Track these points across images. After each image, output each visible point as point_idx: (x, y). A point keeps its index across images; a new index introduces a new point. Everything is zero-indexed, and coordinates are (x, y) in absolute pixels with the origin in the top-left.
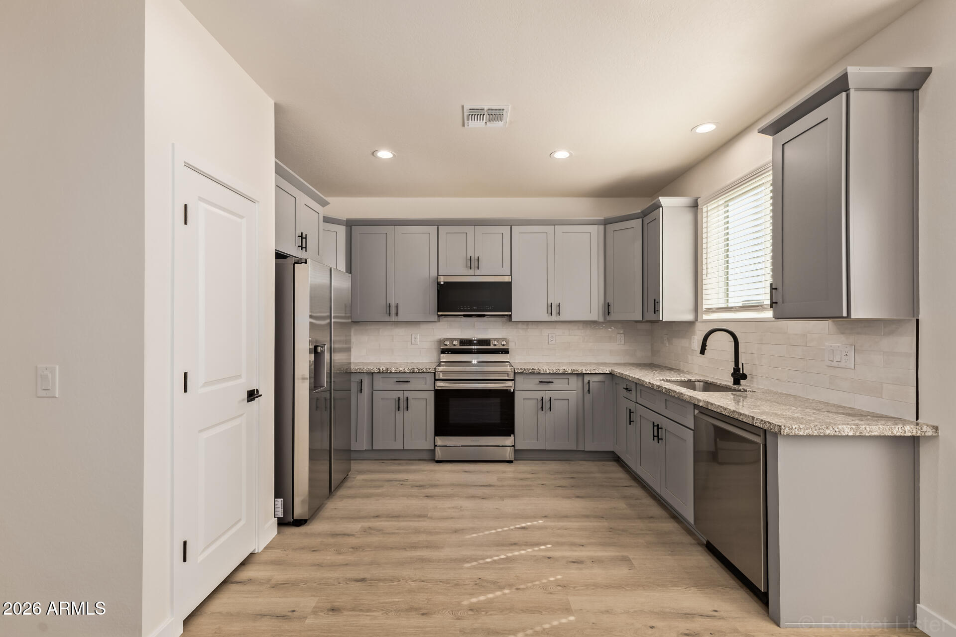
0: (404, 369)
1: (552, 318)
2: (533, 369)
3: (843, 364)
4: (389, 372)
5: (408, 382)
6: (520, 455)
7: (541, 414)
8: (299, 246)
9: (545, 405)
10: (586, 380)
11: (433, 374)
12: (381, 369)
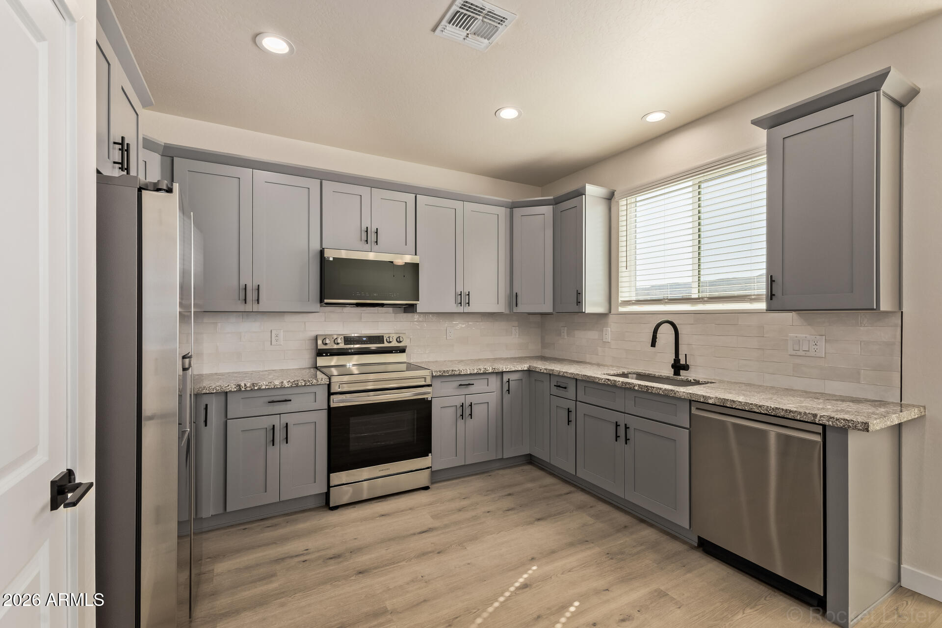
0: (282, 382)
1: (460, 309)
2: (453, 371)
3: (812, 353)
4: (256, 388)
5: (286, 401)
6: (438, 477)
7: (461, 422)
8: (115, 163)
9: (465, 412)
10: (505, 378)
11: (327, 386)
12: (243, 385)
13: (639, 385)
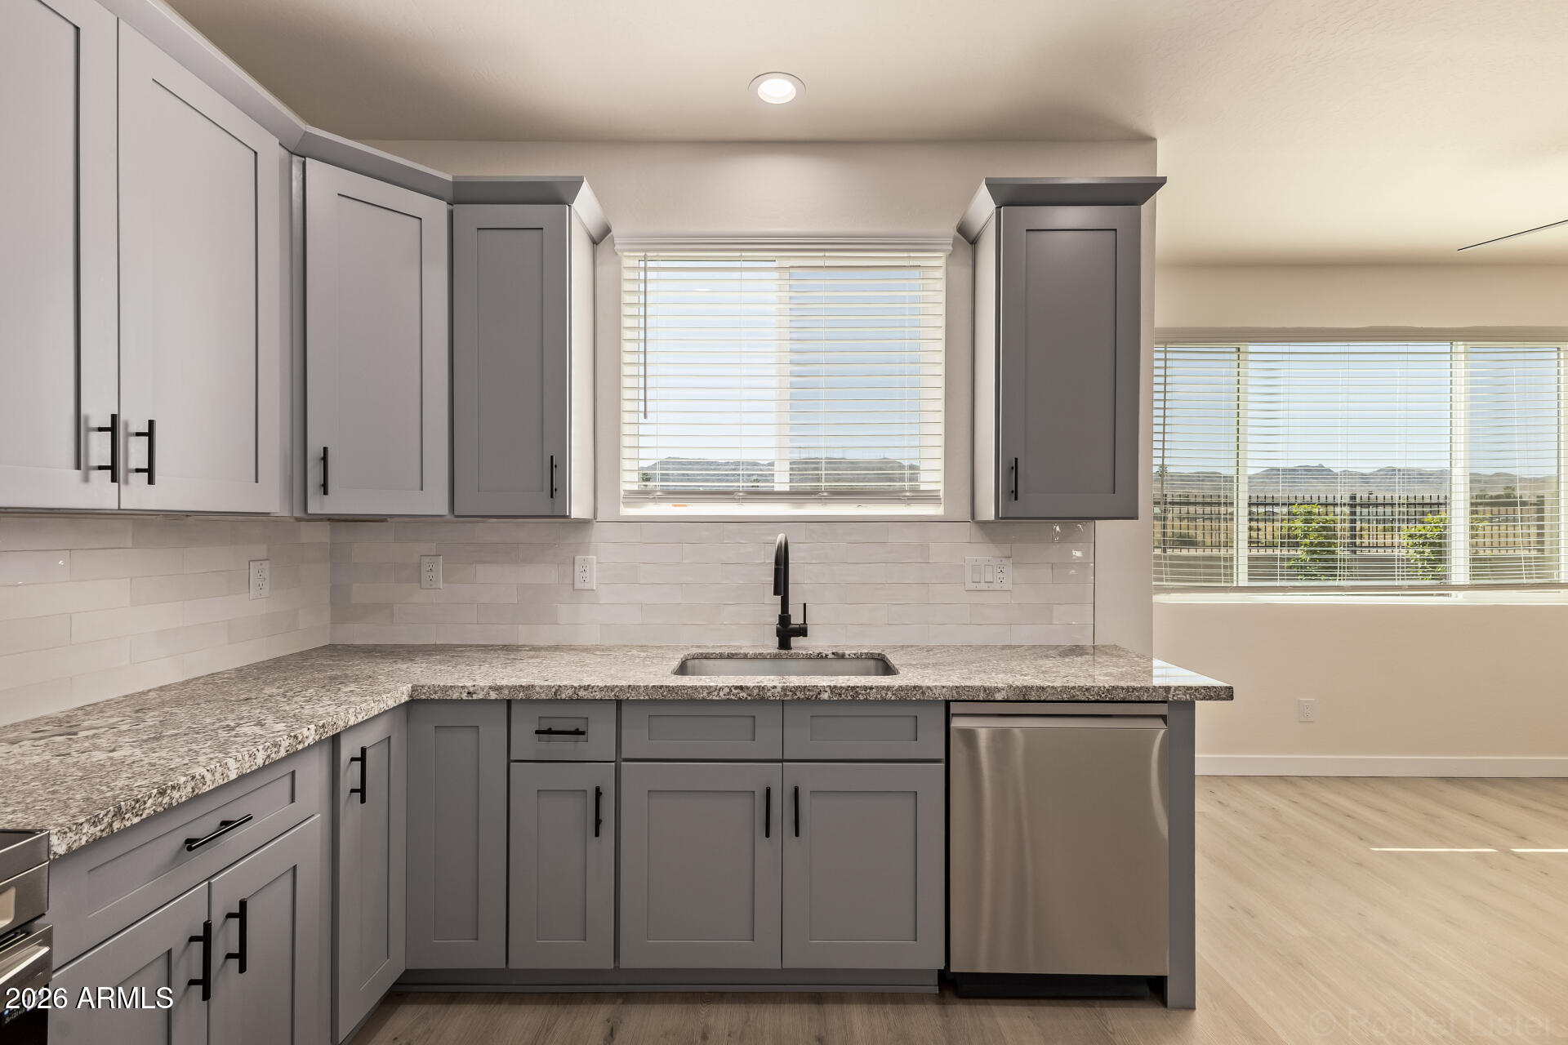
3: (997, 585)
7: (188, 1015)
10: (349, 749)
13: (833, 689)
